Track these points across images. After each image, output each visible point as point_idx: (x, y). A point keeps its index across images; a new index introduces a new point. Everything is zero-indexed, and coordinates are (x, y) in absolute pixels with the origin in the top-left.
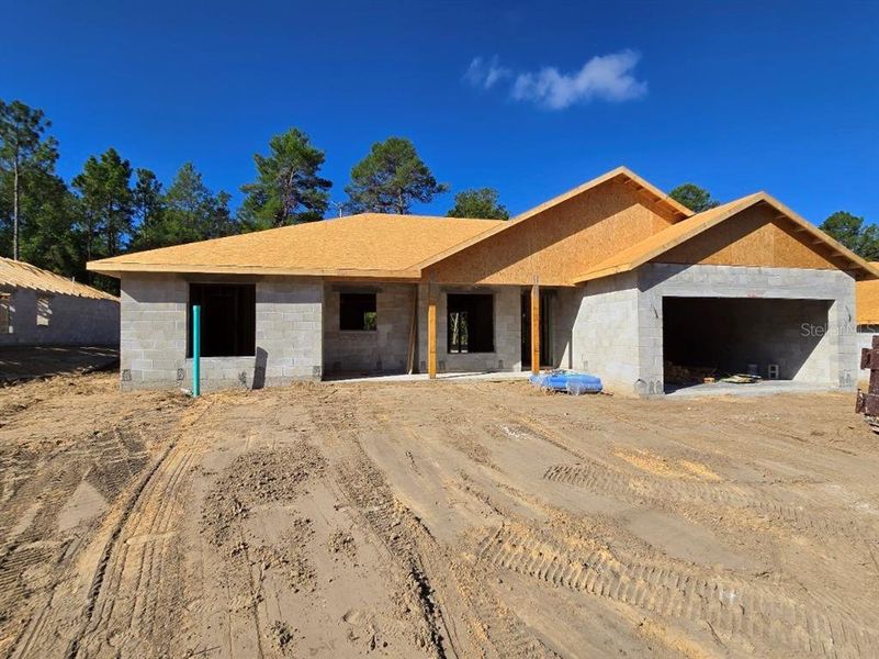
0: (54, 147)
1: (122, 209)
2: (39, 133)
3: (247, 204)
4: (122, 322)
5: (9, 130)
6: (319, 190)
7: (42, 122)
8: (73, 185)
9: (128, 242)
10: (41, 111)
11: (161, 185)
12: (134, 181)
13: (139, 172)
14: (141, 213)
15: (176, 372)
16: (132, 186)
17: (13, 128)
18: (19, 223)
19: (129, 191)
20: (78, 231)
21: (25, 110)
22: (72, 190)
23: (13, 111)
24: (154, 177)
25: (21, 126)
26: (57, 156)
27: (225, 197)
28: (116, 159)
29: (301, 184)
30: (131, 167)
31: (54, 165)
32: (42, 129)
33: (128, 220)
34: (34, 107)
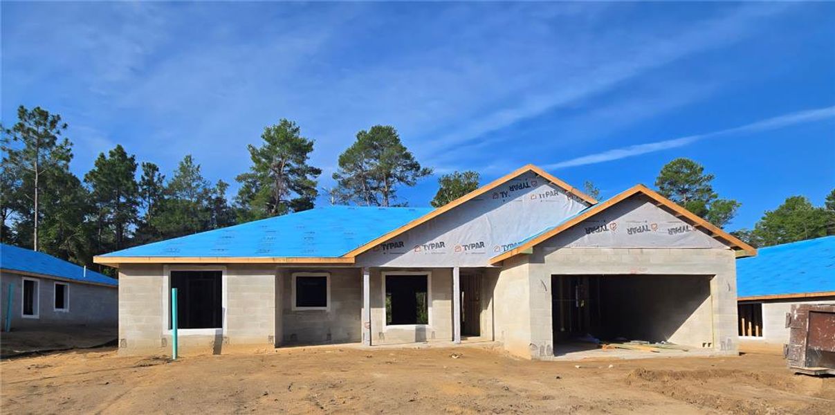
0: (68, 147)
1: (129, 200)
2: (57, 135)
3: (241, 193)
4: (120, 302)
5: (31, 134)
6: (309, 177)
7: (59, 125)
8: (85, 181)
9: (134, 231)
10: (58, 116)
11: (163, 177)
12: (139, 176)
13: (144, 166)
14: (145, 203)
15: (160, 341)
16: (138, 179)
17: (34, 132)
18: (39, 218)
19: (134, 183)
20: (90, 222)
21: (44, 115)
22: (84, 185)
23: (34, 117)
24: (157, 170)
25: (41, 130)
26: (72, 156)
27: (222, 186)
28: (123, 154)
29: (292, 171)
30: (136, 162)
31: (70, 164)
32: (58, 133)
33: (134, 211)
34: (52, 113)
